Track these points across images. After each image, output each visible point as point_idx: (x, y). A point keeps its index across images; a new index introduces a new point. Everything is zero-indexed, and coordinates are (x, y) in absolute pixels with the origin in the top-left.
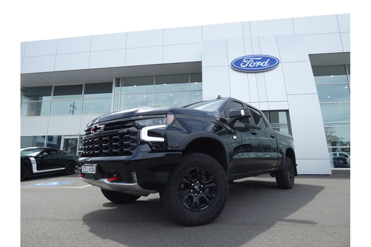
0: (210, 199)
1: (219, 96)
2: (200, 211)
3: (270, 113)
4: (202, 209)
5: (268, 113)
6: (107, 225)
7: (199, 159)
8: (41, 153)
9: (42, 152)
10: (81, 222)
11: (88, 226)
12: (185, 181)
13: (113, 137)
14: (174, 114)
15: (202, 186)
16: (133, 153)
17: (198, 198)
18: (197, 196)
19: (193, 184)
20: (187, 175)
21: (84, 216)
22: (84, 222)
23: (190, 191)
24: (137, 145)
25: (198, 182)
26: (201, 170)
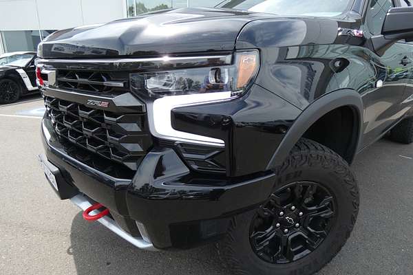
0: (315, 239)
4: (295, 258)
7: (306, 164)
8: (32, 62)
9: (33, 59)
10: (66, 243)
11: (75, 259)
12: (266, 214)
13: (80, 111)
14: (259, 49)
15: (301, 213)
16: (135, 172)
17: (290, 238)
18: (288, 233)
19: (282, 213)
20: (271, 200)
21: (75, 219)
22: (70, 245)
23: (275, 227)
24: (140, 149)
25: (293, 207)
26: (305, 187)
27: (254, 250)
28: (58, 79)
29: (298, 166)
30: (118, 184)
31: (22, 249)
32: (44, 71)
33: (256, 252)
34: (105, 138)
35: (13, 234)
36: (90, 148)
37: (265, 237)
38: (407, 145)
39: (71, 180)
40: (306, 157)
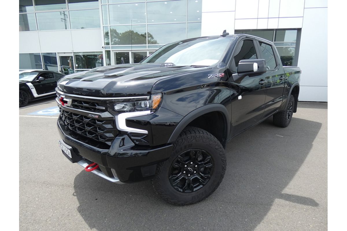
0: (205, 179)
1: (225, 31)
2: (193, 191)
3: (277, 31)
4: (195, 190)
5: (275, 31)
6: (97, 198)
7: (194, 141)
8: (37, 78)
9: (38, 75)
10: (72, 190)
11: (78, 198)
12: (177, 166)
13: (84, 119)
14: (162, 93)
15: (196, 166)
16: (110, 146)
17: (191, 179)
18: (190, 176)
19: (186, 166)
20: (179, 159)
21: (76, 177)
22: (74, 191)
23: (183, 173)
24: (113, 136)
25: (192, 163)
26: (196, 152)
27: (172, 185)
28: (73, 103)
29: (190, 142)
30: (103, 152)
31: (47, 195)
32: (65, 99)
33: (173, 186)
34: (97, 131)
35: (40, 188)
36: (89, 136)
37: (177, 178)
38: (283, 128)
39: (78, 152)
40: (194, 137)
